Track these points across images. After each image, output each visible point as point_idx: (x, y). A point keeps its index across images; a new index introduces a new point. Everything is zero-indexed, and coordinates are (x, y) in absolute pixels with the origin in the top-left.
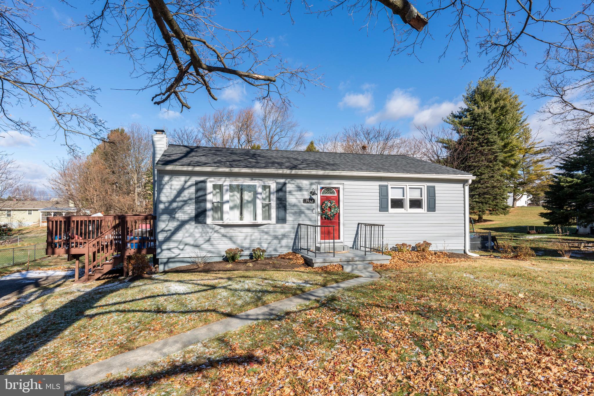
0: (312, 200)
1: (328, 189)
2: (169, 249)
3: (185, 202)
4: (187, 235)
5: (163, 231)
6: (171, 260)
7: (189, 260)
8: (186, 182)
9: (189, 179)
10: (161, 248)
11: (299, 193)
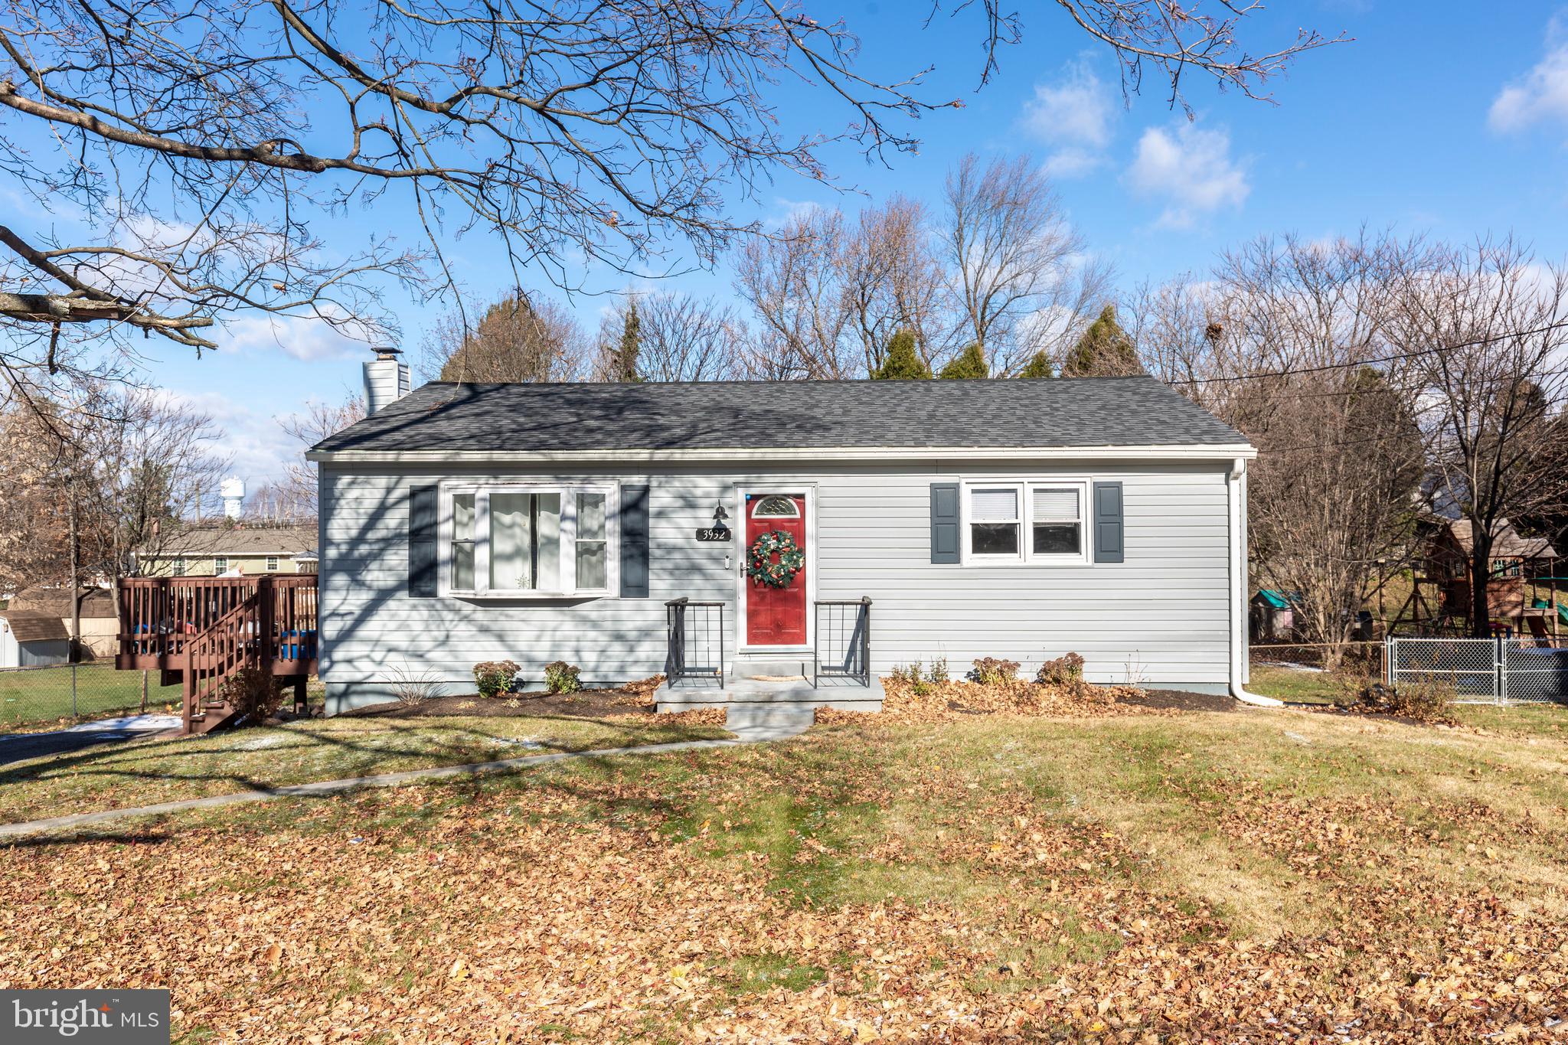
0: (722, 532)
1: (774, 502)
2: (349, 661)
3: (388, 542)
4: (392, 625)
5: (334, 614)
6: (354, 688)
7: (397, 688)
8: (389, 490)
9: (397, 483)
10: (330, 657)
11: (689, 513)
